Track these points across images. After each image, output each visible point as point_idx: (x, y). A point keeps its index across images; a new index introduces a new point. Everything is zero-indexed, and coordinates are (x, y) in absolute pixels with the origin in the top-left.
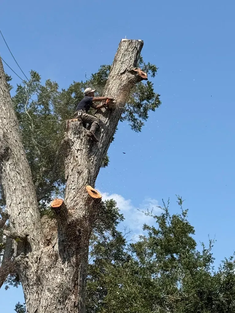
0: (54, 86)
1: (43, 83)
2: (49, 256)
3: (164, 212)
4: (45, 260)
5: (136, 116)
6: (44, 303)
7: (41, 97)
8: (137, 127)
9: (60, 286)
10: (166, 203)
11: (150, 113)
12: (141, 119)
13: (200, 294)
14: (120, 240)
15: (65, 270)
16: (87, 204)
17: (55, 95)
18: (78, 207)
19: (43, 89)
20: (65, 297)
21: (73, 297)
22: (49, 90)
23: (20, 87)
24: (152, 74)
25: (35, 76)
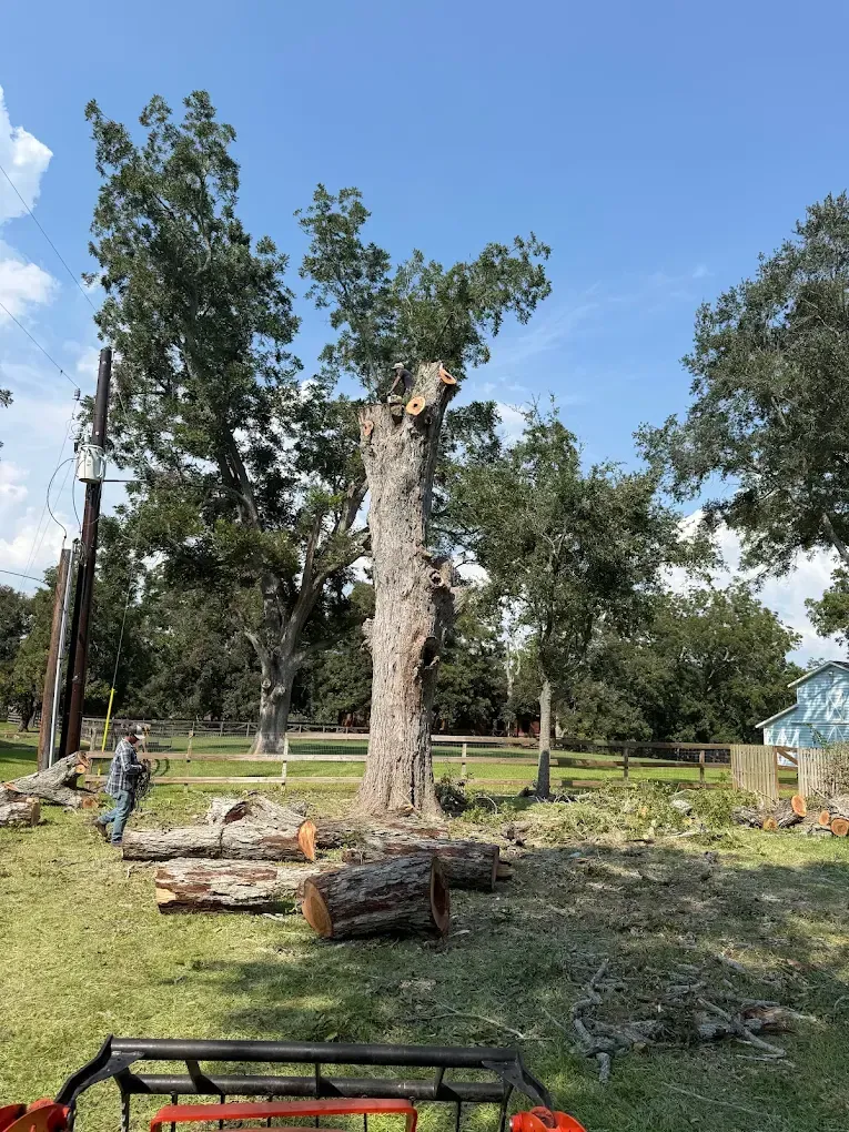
0: (438, 269)
1: (426, 264)
2: (396, 445)
3: (533, 409)
4: (391, 448)
5: (523, 305)
6: (386, 492)
7: (422, 281)
8: (524, 318)
9: (405, 476)
10: (536, 399)
11: (538, 301)
12: (528, 309)
13: (562, 498)
14: (496, 444)
15: (412, 460)
16: (439, 390)
17: (438, 278)
18: (429, 392)
19: (426, 271)
20: (409, 489)
21: (418, 489)
22: (432, 272)
23: (400, 268)
24: (545, 256)
25: (419, 257)
